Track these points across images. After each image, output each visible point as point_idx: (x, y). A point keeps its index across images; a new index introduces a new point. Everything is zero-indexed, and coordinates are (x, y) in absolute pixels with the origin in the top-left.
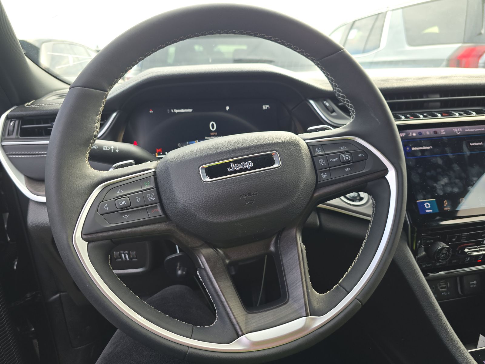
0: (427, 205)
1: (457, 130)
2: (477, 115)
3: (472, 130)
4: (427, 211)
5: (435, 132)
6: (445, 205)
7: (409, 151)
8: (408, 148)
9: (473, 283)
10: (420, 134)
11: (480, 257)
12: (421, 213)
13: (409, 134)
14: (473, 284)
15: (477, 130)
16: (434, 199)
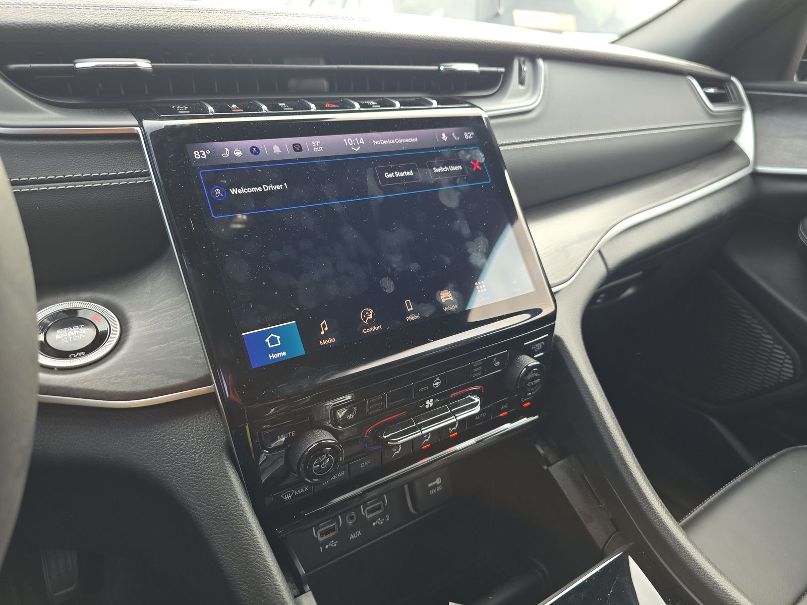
0: (273, 341)
1: (354, 143)
2: (402, 108)
3: (389, 142)
4: (272, 356)
5: (297, 148)
6: (323, 333)
7: (220, 197)
8: (218, 191)
9: (434, 483)
10: (255, 151)
11: (427, 438)
12: (255, 364)
13: (224, 152)
14: (436, 486)
15: (401, 141)
16: (295, 322)
